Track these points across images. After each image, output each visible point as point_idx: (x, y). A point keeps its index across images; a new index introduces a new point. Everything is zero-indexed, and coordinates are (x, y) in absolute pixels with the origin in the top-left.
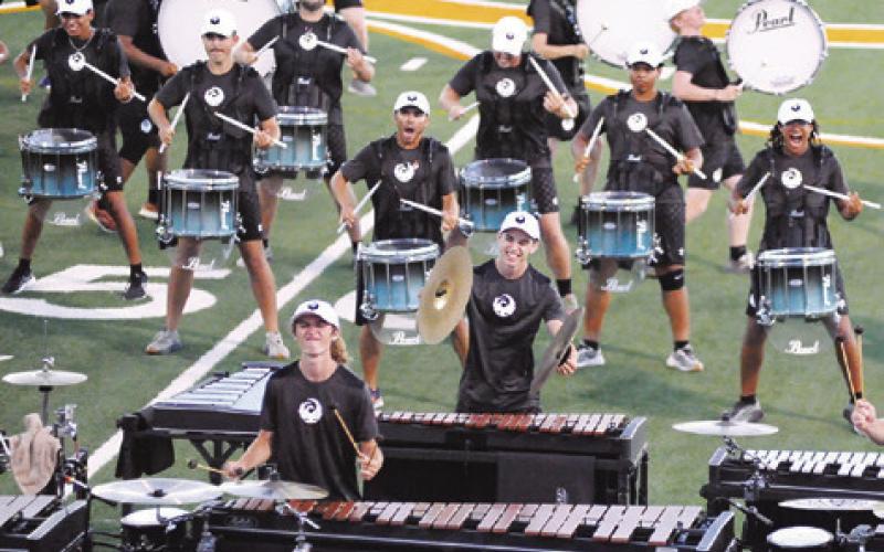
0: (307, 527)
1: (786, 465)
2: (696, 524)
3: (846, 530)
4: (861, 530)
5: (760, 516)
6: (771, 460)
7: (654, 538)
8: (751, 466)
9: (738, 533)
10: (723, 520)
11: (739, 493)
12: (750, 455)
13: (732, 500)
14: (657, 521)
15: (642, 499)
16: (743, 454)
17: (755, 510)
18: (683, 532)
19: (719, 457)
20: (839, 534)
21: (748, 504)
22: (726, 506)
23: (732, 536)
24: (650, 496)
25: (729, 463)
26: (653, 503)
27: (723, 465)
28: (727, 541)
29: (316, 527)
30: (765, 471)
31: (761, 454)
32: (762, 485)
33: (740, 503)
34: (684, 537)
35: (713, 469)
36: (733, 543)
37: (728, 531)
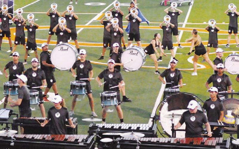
0: (13, 139)
1: (104, 127)
2: (87, 138)
3: (115, 139)
4: (118, 139)
5: (99, 136)
6: (101, 125)
7: (79, 141)
8: (97, 127)
9: (95, 140)
10: (92, 137)
11: (95, 132)
12: (97, 125)
13: (94, 133)
14: (79, 138)
15: (77, 134)
16: (95, 124)
17: (98, 135)
18: (84, 139)
19: (91, 125)
20: (114, 139)
21: (97, 134)
22: (92, 135)
23: (94, 140)
24: (78, 133)
25: (93, 126)
26: (79, 134)
27: (92, 126)
28: (93, 141)
29: (15, 139)
30: (100, 128)
31: (99, 124)
32: (99, 130)
33: (95, 134)
34: (84, 140)
35: (90, 127)
36: (94, 141)
37: (93, 139)
